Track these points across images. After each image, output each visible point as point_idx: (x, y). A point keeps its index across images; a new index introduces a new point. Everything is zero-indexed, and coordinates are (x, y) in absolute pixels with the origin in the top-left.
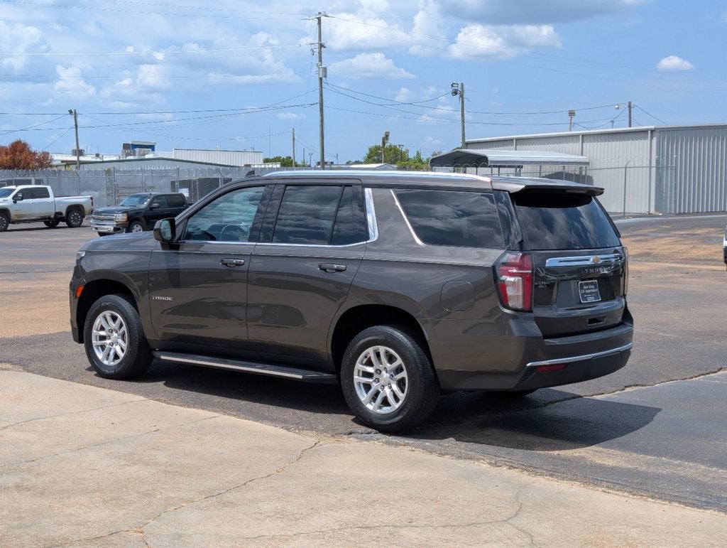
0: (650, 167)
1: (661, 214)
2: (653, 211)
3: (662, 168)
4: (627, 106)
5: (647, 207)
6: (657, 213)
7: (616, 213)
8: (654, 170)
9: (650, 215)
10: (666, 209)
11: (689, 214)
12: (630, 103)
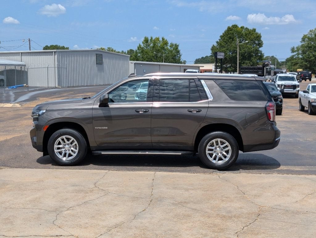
0: (55, 67)
1: (60, 87)
2: (57, 86)
3: (60, 68)
4: (28, 40)
5: (54, 84)
6: (59, 87)
7: (40, 87)
8: (56, 69)
9: (56, 88)
10: (62, 85)
11: (70, 87)
12: (29, 39)
